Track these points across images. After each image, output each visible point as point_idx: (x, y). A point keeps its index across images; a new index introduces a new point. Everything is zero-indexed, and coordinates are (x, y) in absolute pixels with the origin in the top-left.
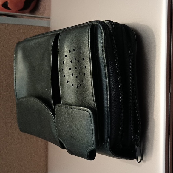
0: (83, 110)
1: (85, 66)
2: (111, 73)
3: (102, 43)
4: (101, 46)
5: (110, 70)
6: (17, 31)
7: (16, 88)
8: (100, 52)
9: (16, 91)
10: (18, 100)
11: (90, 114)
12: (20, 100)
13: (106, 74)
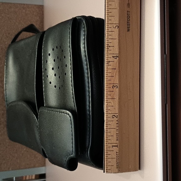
0: (63, 113)
1: (66, 65)
2: (93, 71)
3: (84, 39)
4: (83, 42)
5: (93, 69)
6: (8, 10)
7: (6, 93)
8: (82, 49)
9: (6, 96)
10: (8, 105)
11: (70, 117)
12: (10, 105)
13: (88, 74)
